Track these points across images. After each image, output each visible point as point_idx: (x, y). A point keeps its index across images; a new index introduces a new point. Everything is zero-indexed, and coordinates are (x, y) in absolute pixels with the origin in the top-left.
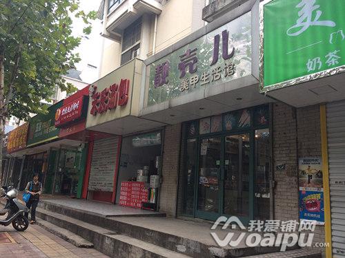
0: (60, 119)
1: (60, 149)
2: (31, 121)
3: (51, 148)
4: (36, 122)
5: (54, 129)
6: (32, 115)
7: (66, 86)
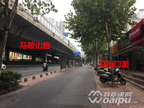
0: (131, 38)
1: (133, 51)
2: (119, 41)
3: (129, 51)
4: (121, 41)
5: (129, 42)
6: (119, 39)
7: (132, 22)
